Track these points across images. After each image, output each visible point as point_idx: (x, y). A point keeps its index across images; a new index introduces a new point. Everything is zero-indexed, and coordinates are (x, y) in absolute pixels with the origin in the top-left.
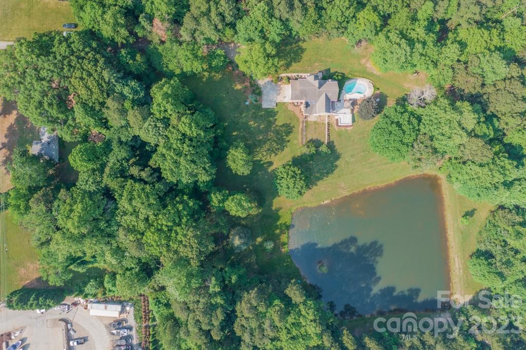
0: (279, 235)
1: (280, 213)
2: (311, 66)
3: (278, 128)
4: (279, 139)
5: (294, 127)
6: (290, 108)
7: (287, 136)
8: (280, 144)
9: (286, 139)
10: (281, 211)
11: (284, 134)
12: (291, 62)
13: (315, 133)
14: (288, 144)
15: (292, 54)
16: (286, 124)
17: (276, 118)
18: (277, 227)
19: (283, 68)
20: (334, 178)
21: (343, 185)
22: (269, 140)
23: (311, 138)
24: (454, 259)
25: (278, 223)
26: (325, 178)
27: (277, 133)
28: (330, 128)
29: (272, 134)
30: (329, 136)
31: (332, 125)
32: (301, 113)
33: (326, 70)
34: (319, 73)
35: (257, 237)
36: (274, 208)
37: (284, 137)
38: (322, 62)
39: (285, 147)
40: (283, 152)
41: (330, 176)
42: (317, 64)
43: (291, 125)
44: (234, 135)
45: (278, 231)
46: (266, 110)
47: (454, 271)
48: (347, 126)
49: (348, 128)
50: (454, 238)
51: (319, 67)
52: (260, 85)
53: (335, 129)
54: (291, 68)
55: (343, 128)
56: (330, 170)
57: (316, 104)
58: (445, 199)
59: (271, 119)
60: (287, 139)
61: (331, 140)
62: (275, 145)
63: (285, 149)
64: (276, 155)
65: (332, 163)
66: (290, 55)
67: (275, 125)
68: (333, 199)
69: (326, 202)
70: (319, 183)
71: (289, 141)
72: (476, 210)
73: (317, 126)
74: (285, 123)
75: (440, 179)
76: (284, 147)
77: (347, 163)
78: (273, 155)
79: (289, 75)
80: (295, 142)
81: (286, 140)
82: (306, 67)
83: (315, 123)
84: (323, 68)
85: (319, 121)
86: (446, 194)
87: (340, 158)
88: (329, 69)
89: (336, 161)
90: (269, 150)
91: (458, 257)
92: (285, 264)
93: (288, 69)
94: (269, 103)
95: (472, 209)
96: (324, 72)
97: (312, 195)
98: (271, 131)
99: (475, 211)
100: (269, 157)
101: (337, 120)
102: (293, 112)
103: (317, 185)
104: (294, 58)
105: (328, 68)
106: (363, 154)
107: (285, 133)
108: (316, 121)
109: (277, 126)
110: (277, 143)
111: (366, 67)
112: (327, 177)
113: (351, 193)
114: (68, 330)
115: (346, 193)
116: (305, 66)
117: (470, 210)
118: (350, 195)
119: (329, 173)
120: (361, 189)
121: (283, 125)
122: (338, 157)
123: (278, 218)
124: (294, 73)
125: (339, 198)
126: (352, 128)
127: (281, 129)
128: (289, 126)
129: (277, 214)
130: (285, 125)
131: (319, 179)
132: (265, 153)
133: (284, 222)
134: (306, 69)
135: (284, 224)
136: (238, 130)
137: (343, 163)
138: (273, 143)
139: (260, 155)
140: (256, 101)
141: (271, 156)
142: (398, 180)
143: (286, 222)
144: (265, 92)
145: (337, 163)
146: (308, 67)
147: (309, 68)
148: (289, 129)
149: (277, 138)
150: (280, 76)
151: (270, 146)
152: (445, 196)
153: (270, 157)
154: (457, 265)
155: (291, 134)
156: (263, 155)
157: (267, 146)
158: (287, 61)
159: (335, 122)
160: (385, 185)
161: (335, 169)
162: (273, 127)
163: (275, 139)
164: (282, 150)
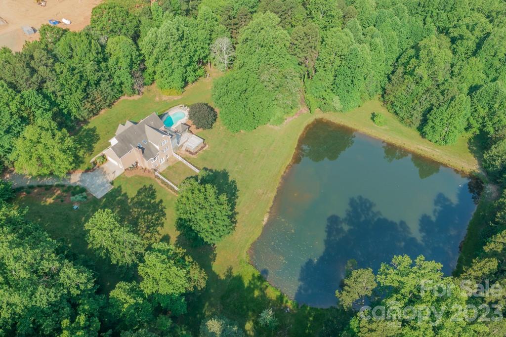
0: (263, 296)
1: (235, 273)
3: (135, 199)
4: (148, 208)
5: (151, 186)
6: (129, 175)
7: (154, 198)
8: (155, 212)
9: (155, 202)
10: (233, 270)
11: (148, 200)
12: (91, 145)
13: (179, 175)
14: (163, 204)
15: (85, 139)
16: (141, 189)
17: (122, 193)
18: (250, 290)
19: (87, 156)
20: (245, 194)
21: (261, 191)
22: (138, 218)
24: (418, 149)
25: (246, 284)
26: (237, 200)
27: (140, 204)
29: (136, 210)
31: (188, 158)
32: (147, 172)
36: (223, 277)
37: (152, 201)
39: (164, 210)
40: (167, 216)
41: (238, 194)
45: (257, 293)
46: (106, 196)
47: (433, 155)
48: (202, 148)
49: (204, 149)
50: (394, 138)
52: (75, 183)
53: (194, 158)
54: (95, 150)
55: (201, 152)
57: (148, 142)
58: (346, 124)
59: (119, 198)
60: (157, 200)
61: (201, 167)
62: (150, 217)
63: (165, 212)
64: (162, 225)
65: (227, 184)
66: (84, 141)
67: (129, 201)
68: (269, 210)
69: (266, 219)
70: (238, 209)
71: (161, 201)
72: (374, 112)
73: (174, 169)
74: (138, 189)
75: (322, 118)
76: (162, 210)
77: (239, 172)
78: (159, 228)
79: (100, 155)
80: (169, 198)
81: (157, 202)
83: (169, 168)
85: (171, 164)
86: (341, 121)
87: (227, 173)
89: (228, 179)
90: (148, 227)
91: (417, 145)
92: (311, 319)
93: (93, 151)
94: (103, 188)
97: (245, 226)
98: (131, 208)
99: (375, 114)
100: (157, 236)
101: (187, 151)
102: (136, 176)
103: (238, 213)
104: (90, 141)
106: (242, 155)
107: (148, 197)
108: (169, 167)
109: (132, 199)
110: (150, 213)
111: (165, 101)
112: (237, 197)
113: (276, 190)
115: (272, 195)
117: (371, 116)
118: (277, 192)
119: (234, 193)
120: (279, 179)
121: (139, 193)
122: (225, 175)
123: (239, 279)
125: (272, 204)
126: (207, 146)
127: (140, 197)
128: (146, 189)
129: (235, 278)
130: (141, 191)
132: (148, 235)
133: (250, 278)
135: (253, 279)
138: (146, 217)
140: (85, 198)
141: (158, 232)
142: (296, 146)
143: (253, 275)
144: (86, 185)
145: (230, 179)
148: (150, 191)
149: (145, 208)
150: (91, 162)
151: (145, 222)
152: (342, 123)
153: (159, 234)
154: (427, 149)
155: (156, 194)
158: (86, 147)
159: (187, 153)
160: (293, 158)
161: (236, 186)
162: (130, 203)
163: (144, 211)
164: (164, 215)
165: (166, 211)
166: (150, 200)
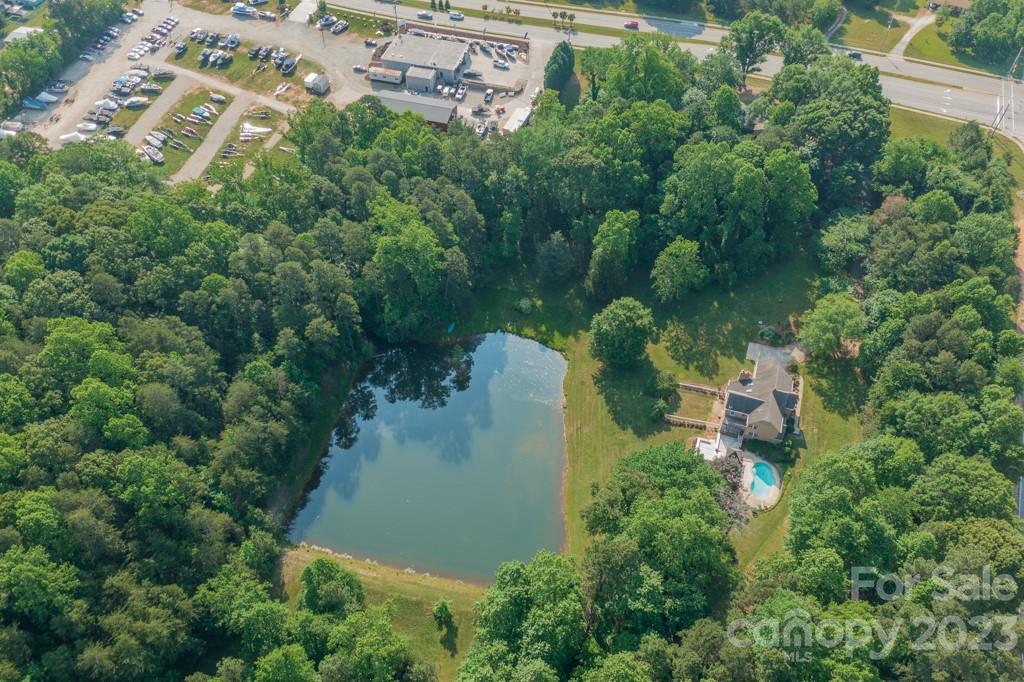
0: (536, 327)
1: (571, 339)
3: (713, 356)
4: (694, 355)
5: (711, 379)
7: (696, 367)
8: (684, 355)
9: (692, 365)
11: (701, 363)
12: (825, 396)
13: (691, 406)
14: (682, 367)
16: (718, 369)
17: (732, 357)
18: (550, 329)
19: (814, 382)
21: (586, 430)
22: (695, 340)
23: (683, 398)
25: (556, 333)
26: (607, 407)
27: (705, 355)
28: (694, 429)
29: (704, 347)
30: (681, 425)
33: (805, 441)
35: (543, 301)
36: (580, 332)
37: (695, 363)
38: (819, 439)
39: (677, 362)
40: (670, 359)
41: (609, 416)
42: (816, 430)
43: (714, 376)
45: (543, 328)
46: (746, 348)
50: (415, 583)
51: (810, 433)
52: (790, 348)
53: (690, 436)
54: (812, 393)
56: (621, 418)
59: (732, 352)
60: (692, 368)
61: (673, 428)
62: (685, 348)
64: (667, 349)
65: (631, 423)
66: (836, 397)
67: (719, 353)
70: (601, 399)
71: (687, 368)
72: (453, 656)
73: (703, 410)
74: (720, 368)
76: (679, 360)
77: (623, 444)
78: (668, 345)
81: (690, 365)
82: (811, 414)
84: (808, 438)
85: (711, 415)
87: (638, 436)
89: (633, 428)
90: (678, 339)
91: (376, 579)
93: (812, 390)
95: (458, 646)
96: (801, 437)
97: (583, 383)
98: (711, 347)
99: (450, 653)
100: (664, 338)
103: (598, 394)
104: (831, 401)
105: (808, 446)
107: (703, 365)
109: (717, 356)
110: (688, 351)
112: (609, 412)
114: (507, 91)
119: (615, 415)
121: (717, 365)
122: (640, 434)
123: (565, 335)
124: (804, 395)
127: (711, 361)
128: (713, 372)
129: (569, 334)
130: (716, 367)
131: (609, 399)
132: (674, 334)
133: (555, 338)
134: (808, 413)
135: (551, 338)
136: (720, 309)
137: (625, 438)
138: (688, 346)
139: (672, 328)
140: (762, 334)
141: (668, 342)
144: (779, 352)
145: (630, 431)
146: (812, 417)
147: (810, 418)
148: (708, 371)
149: (696, 352)
150: (802, 377)
151: (685, 341)
153: (666, 341)
155: (698, 373)
156: (672, 331)
157: (684, 337)
158: (828, 392)
163: (694, 350)
164: (673, 358)
165: (674, 362)
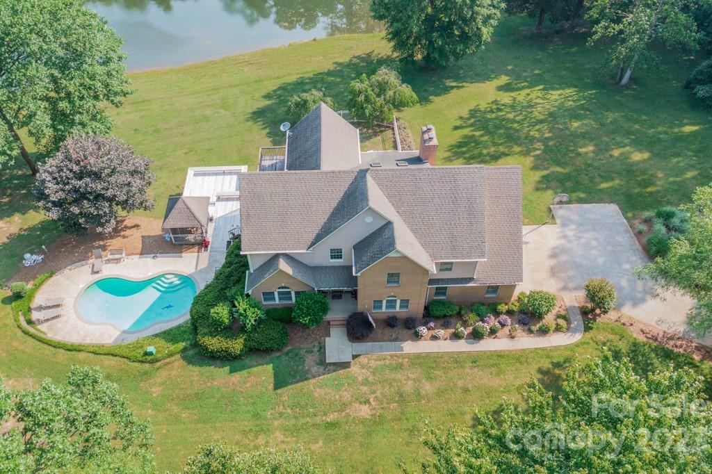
2: (402, 398)
3: (517, 149)
8: (489, 119)
11: (484, 139)
20: (279, 77)
26: (309, 75)
27: (513, 139)
29: (534, 134)
33: (305, 377)
34: (346, 357)
38: (332, 425)
39: (466, 117)
42: (365, 411)
44: (691, 124)
51: (347, 396)
56: (289, 89)
60: (465, 132)
62: (510, 116)
63: (466, 113)
70: (327, 68)
76: (473, 117)
77: (226, 107)
78: (506, 102)
79: (526, 342)
81: (469, 129)
82: (428, 388)
84: (319, 387)
88: (279, 383)
89: (268, 106)
90: (529, 107)
93: (543, 369)
96: (315, 369)
98: (545, 141)
100: (521, 97)
105: (288, 392)
107: (480, 142)
110: (505, 120)
112: (301, 78)
116: (440, 394)
119: (294, 85)
122: (260, 114)
124: (500, 355)
127: (502, 149)
128: (469, 159)
130: (487, 159)
131: (329, 73)
132: (540, 101)
134: (429, 378)
136: (682, 138)
138: (520, 118)
139: (555, 97)
140: (665, 217)
141: (513, 100)
146: (418, 394)
147: (408, 387)
148: (468, 153)
149: (509, 128)
150: (578, 337)
151: (530, 113)
153: (515, 97)
161: (275, 91)
162: (539, 149)
163: (515, 126)
164: (474, 111)
166: (482, 136)
